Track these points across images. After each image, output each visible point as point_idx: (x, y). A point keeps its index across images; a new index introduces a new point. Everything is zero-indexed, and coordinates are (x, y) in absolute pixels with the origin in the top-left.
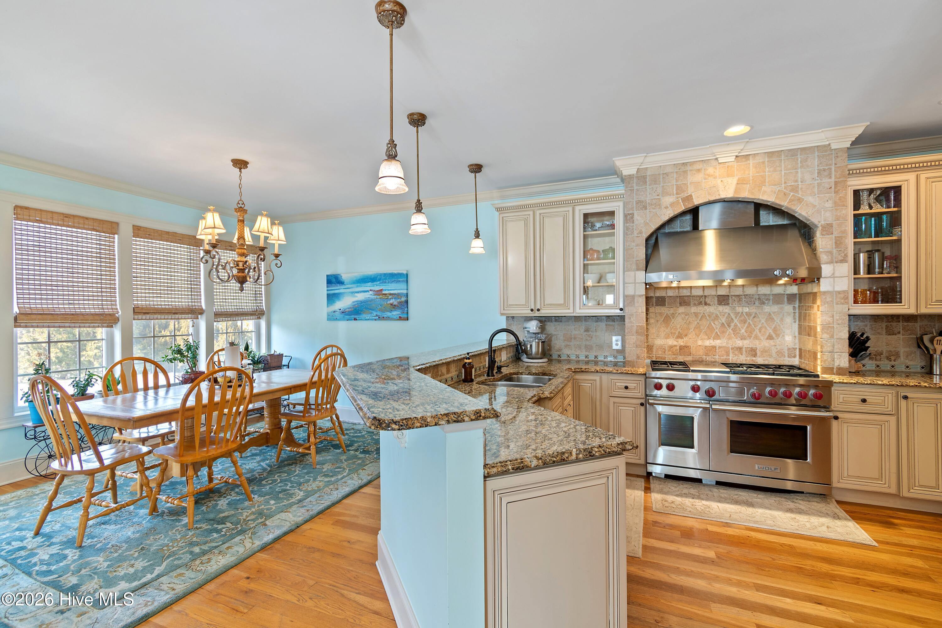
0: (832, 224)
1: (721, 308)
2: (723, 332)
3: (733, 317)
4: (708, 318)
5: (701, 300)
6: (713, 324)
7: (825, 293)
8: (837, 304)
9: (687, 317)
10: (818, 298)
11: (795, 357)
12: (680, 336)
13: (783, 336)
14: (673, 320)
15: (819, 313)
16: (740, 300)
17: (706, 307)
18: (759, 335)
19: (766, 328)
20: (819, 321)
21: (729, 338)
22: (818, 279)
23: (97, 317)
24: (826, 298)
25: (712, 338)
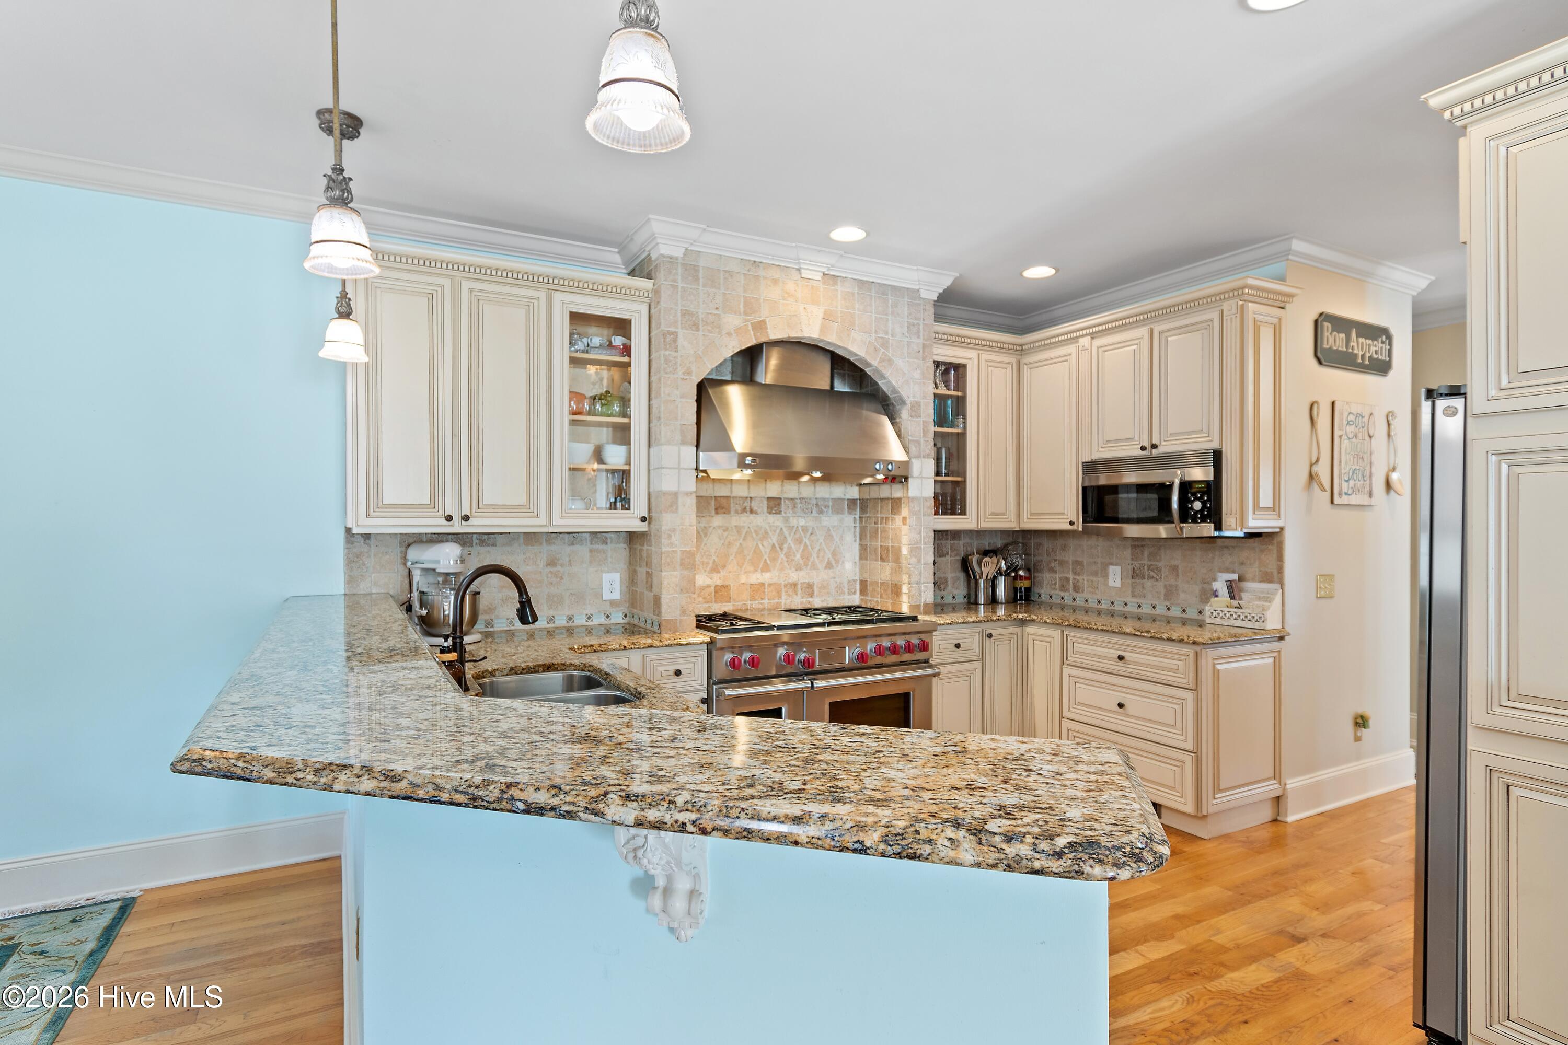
0: (919, 402)
1: (771, 519)
2: (774, 560)
3: (786, 534)
4: (754, 535)
5: (746, 504)
6: (761, 546)
7: (914, 499)
8: (924, 515)
9: (726, 534)
10: (903, 506)
11: (855, 593)
12: (715, 569)
13: (843, 562)
14: (705, 539)
15: (905, 529)
17: (752, 517)
18: (817, 561)
19: (825, 552)
20: (905, 540)
21: (782, 569)
22: (906, 478)
24: (914, 507)
25: (759, 570)
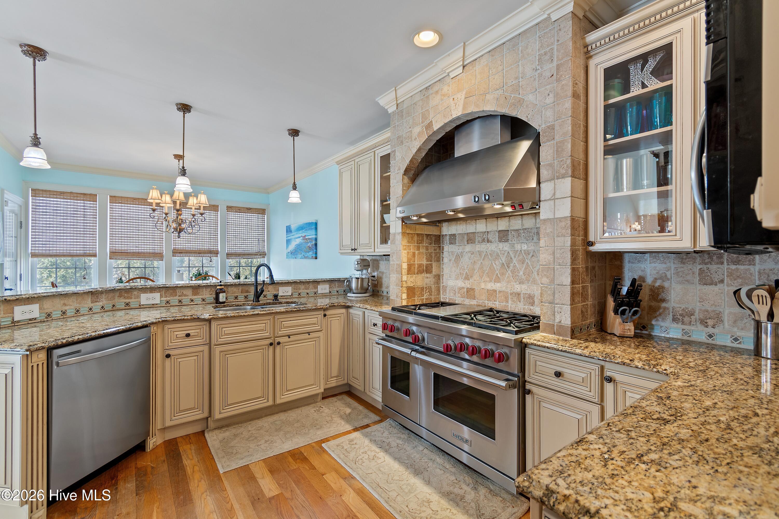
0: (554, 124)
1: (501, 245)
2: (503, 274)
3: (512, 256)
4: (490, 257)
5: (484, 236)
6: (494, 265)
7: (543, 223)
8: (558, 236)
9: (473, 256)
12: (467, 278)
14: (462, 260)
16: (519, 235)
17: (488, 245)
21: (509, 282)
22: (539, 202)
23: (151, 255)
24: (545, 229)
25: (493, 281)
